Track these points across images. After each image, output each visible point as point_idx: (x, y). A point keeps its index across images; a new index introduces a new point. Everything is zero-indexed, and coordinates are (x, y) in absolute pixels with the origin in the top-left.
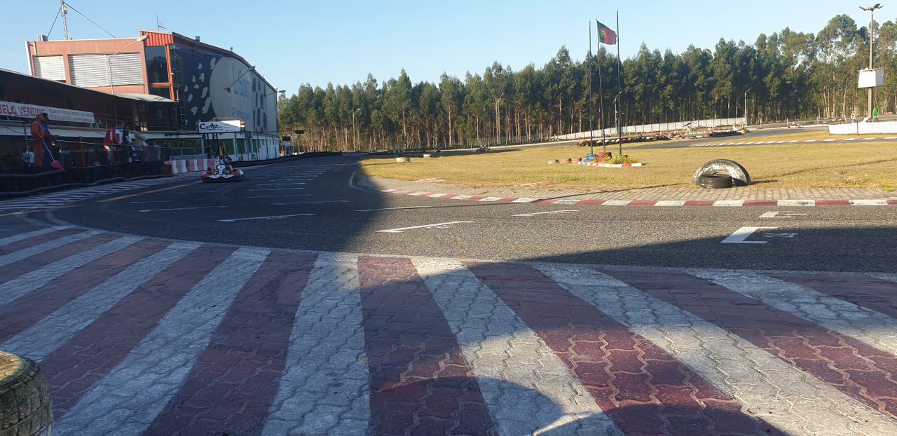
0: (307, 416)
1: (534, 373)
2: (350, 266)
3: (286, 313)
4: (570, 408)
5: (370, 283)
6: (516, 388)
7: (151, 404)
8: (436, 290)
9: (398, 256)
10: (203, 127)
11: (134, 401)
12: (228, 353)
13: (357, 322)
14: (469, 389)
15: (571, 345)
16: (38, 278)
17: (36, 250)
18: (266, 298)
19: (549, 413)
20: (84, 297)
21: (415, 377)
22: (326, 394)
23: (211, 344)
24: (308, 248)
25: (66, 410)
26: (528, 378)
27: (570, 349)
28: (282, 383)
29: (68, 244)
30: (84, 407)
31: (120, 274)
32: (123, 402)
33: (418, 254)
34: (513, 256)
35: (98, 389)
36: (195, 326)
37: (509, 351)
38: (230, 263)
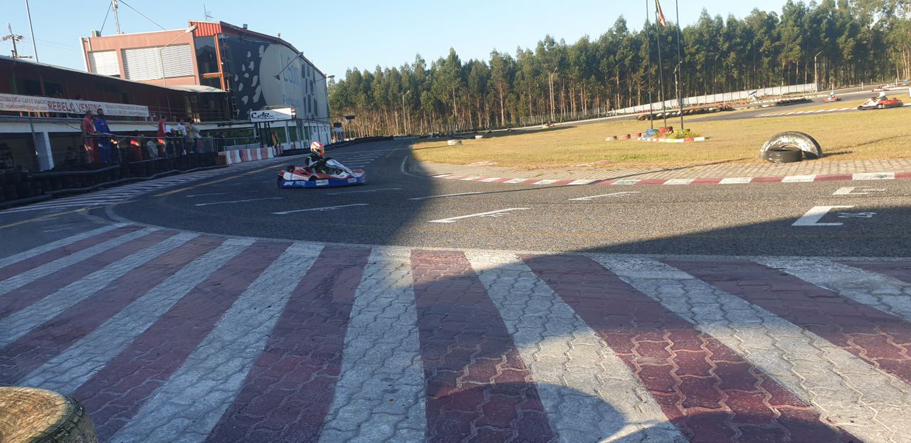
0: (363, 425)
1: (596, 377)
2: (403, 261)
3: (341, 313)
4: (633, 416)
5: (423, 279)
6: (576, 395)
7: (208, 412)
8: (491, 286)
9: (451, 249)
10: (254, 116)
11: (193, 409)
12: (284, 357)
13: (410, 322)
14: (528, 395)
15: (634, 346)
16: (100, 279)
17: (98, 249)
18: (321, 297)
19: (612, 422)
20: (143, 298)
21: (471, 382)
22: (382, 402)
23: (267, 347)
24: (362, 242)
25: (128, 420)
26: (589, 383)
27: (633, 350)
28: (338, 389)
29: (128, 242)
30: (145, 416)
31: (177, 274)
32: (183, 411)
33: (471, 247)
34: (571, 247)
35: (158, 397)
36: (251, 328)
37: (568, 354)
38: (283, 260)
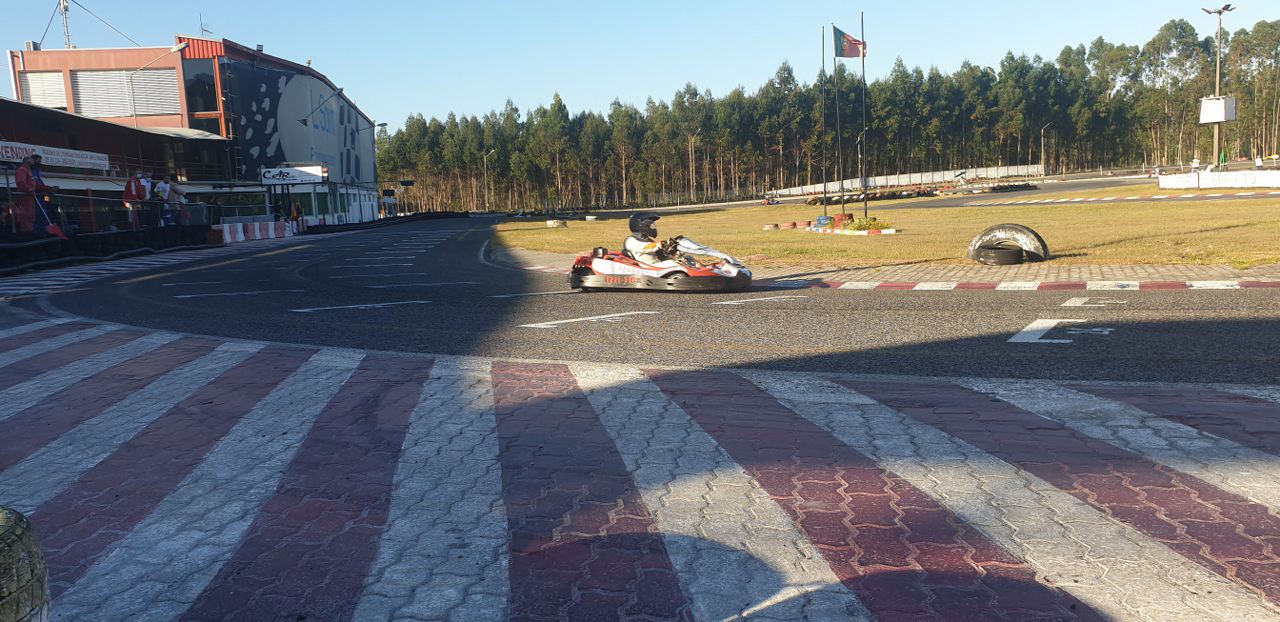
0: (419, 590)
1: (744, 526)
2: (481, 375)
3: (389, 443)
4: (795, 578)
5: (509, 400)
6: (716, 549)
7: (192, 574)
8: (604, 409)
9: (550, 362)
10: (267, 175)
11: (168, 570)
12: (305, 501)
13: (491, 456)
14: (651, 550)
15: (795, 486)
16: (28, 393)
17: (25, 352)
18: (360, 421)
19: (765, 584)
20: (94, 421)
21: (574, 533)
22: (446, 559)
23: (281, 487)
24: (421, 350)
25: (69, 585)
26: (735, 534)
27: (795, 493)
28: (382, 543)
29: (73, 344)
30: (95, 579)
31: (147, 388)
32: (154, 572)
33: (578, 358)
34: (715, 362)
35: (116, 553)
36: (257, 462)
37: (707, 497)
38: (306, 371)
